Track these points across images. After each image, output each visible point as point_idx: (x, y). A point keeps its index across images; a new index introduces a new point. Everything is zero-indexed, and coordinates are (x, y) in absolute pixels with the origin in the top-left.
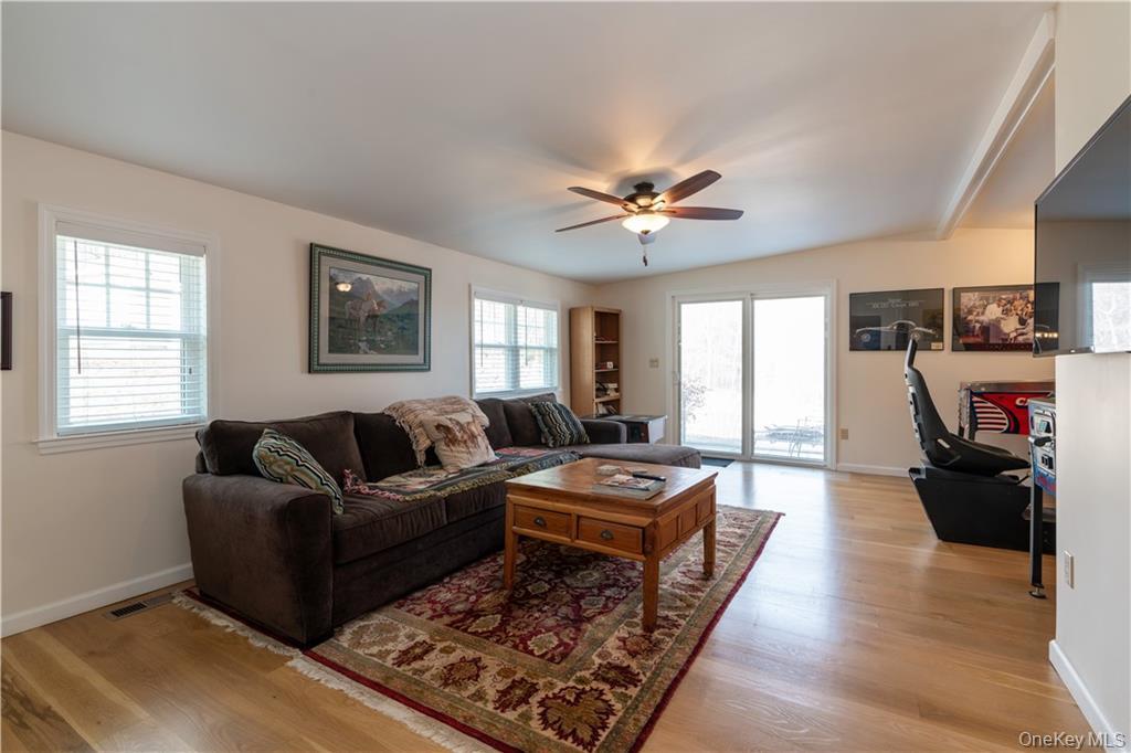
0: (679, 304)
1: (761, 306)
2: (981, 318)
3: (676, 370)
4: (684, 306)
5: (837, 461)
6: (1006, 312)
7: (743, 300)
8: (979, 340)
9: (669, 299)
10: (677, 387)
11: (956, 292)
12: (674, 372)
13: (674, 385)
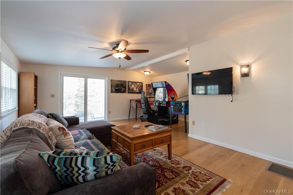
0: (63, 76)
1: (89, 80)
2: (132, 87)
3: (62, 98)
4: (65, 77)
5: (108, 119)
6: (135, 86)
7: (85, 78)
8: (131, 91)
9: (59, 74)
10: (62, 104)
11: (128, 82)
12: (61, 99)
13: (61, 103)
